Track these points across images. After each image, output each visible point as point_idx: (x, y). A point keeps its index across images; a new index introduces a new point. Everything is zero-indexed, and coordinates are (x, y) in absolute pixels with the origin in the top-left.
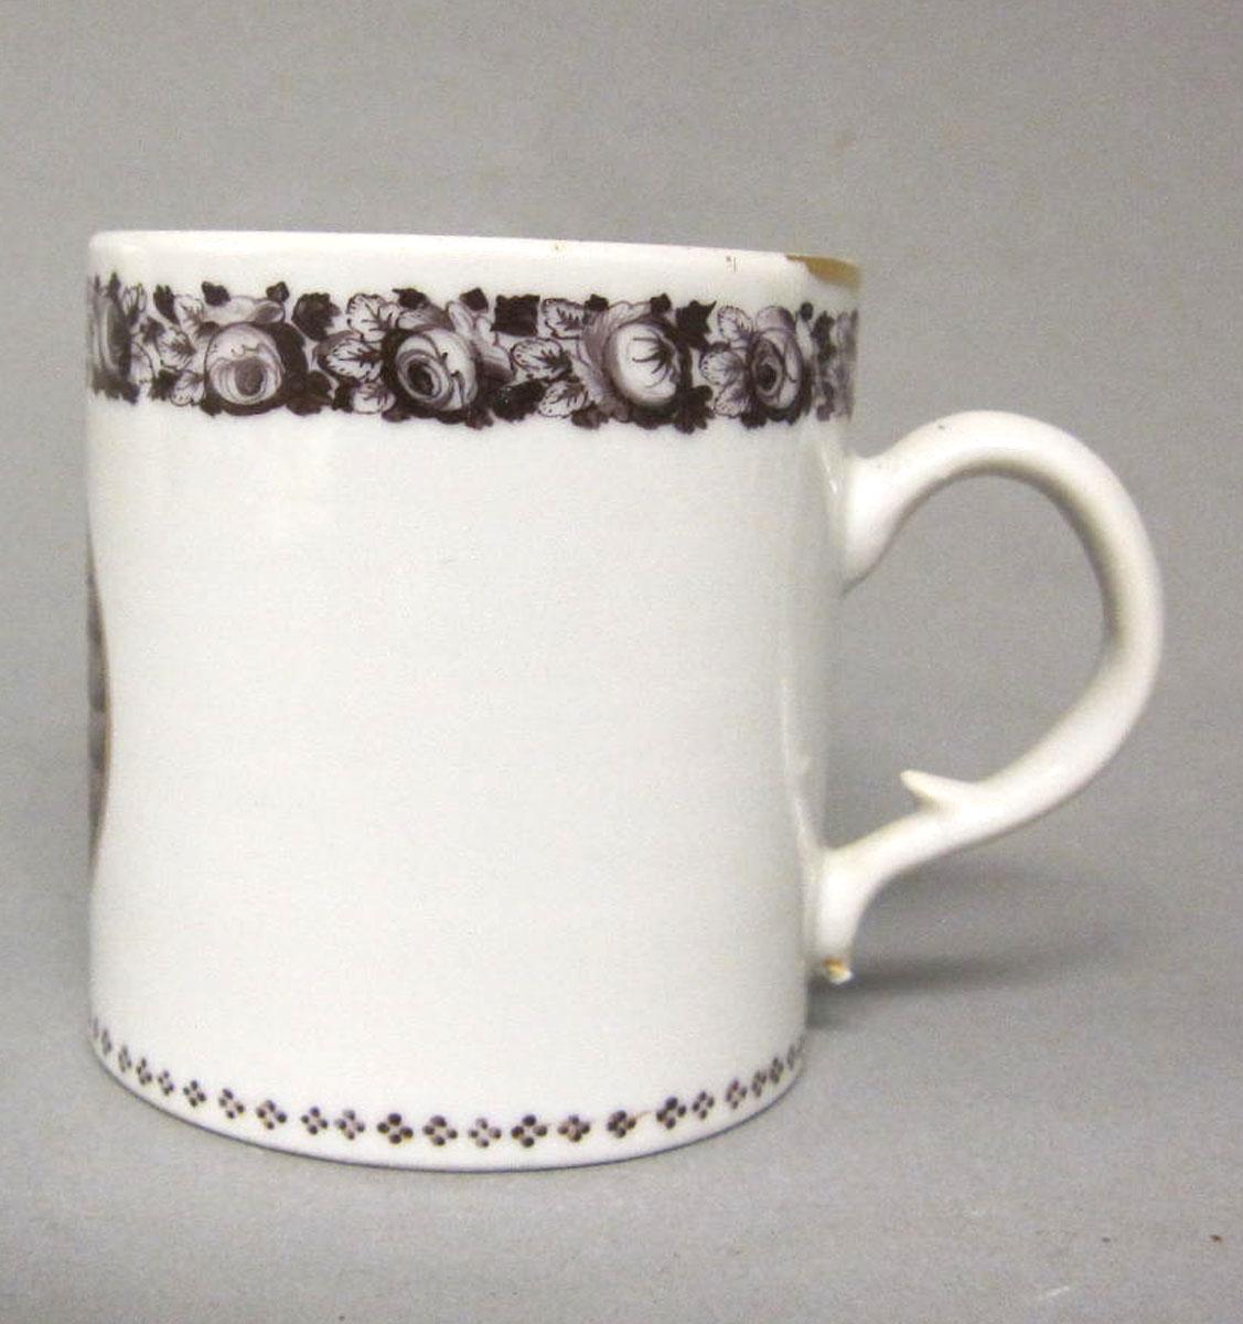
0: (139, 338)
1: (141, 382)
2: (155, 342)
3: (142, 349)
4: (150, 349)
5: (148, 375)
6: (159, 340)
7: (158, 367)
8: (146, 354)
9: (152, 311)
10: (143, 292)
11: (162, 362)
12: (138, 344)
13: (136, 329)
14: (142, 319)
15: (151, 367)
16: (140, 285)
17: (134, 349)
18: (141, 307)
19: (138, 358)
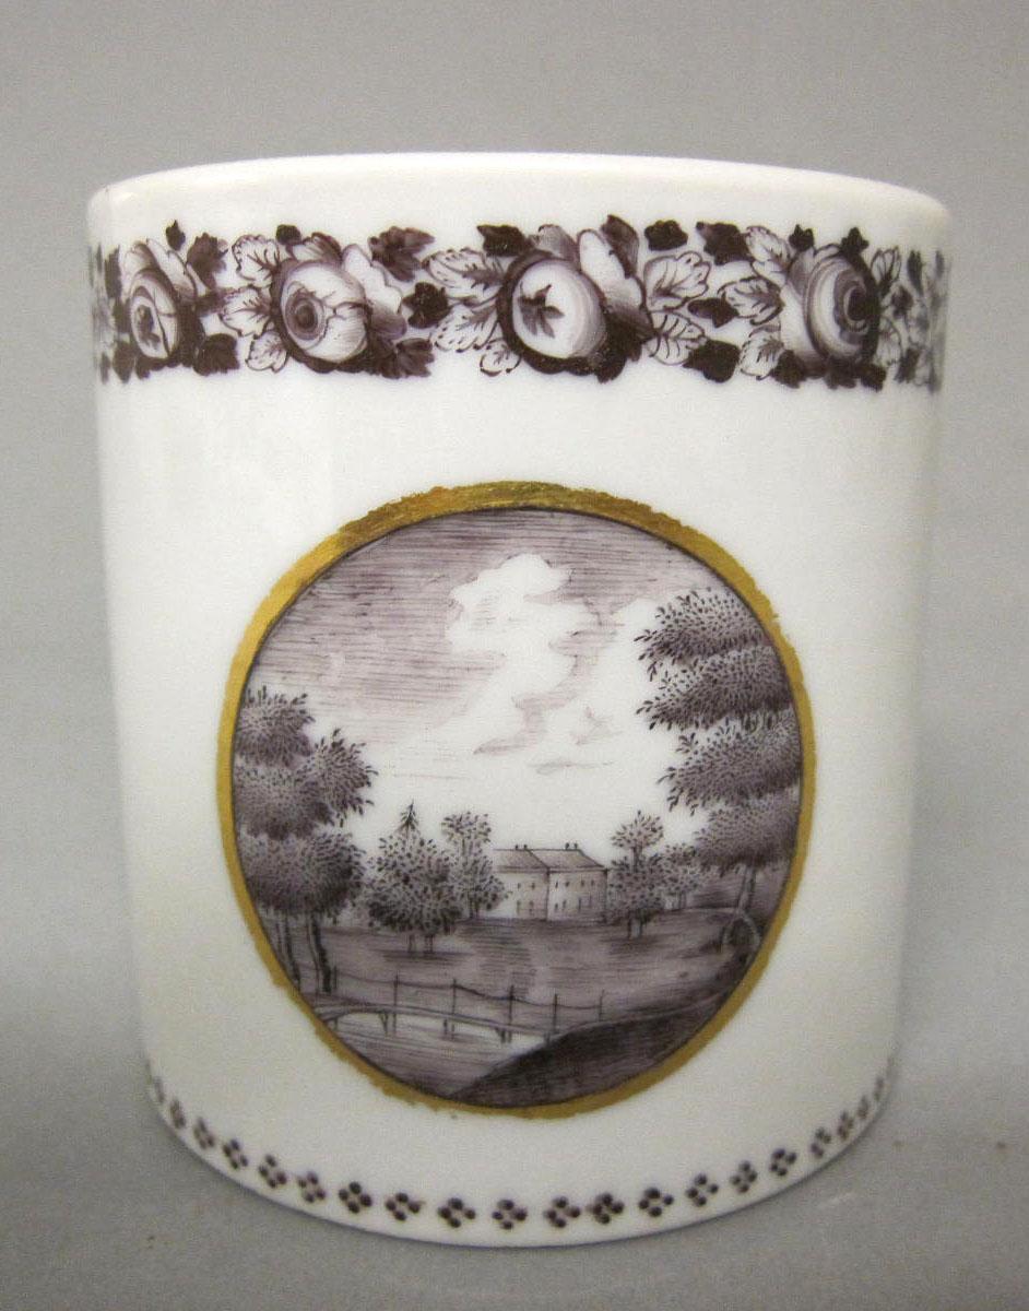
0: (889, 313)
1: (889, 364)
2: (905, 314)
3: (891, 324)
4: (899, 324)
5: (895, 354)
6: (909, 313)
7: (905, 345)
8: (896, 331)
9: (903, 279)
10: (899, 257)
11: (910, 339)
12: (888, 320)
13: (887, 301)
14: (894, 289)
15: (900, 344)
16: (897, 248)
17: (883, 325)
18: (894, 273)
19: (886, 335)
